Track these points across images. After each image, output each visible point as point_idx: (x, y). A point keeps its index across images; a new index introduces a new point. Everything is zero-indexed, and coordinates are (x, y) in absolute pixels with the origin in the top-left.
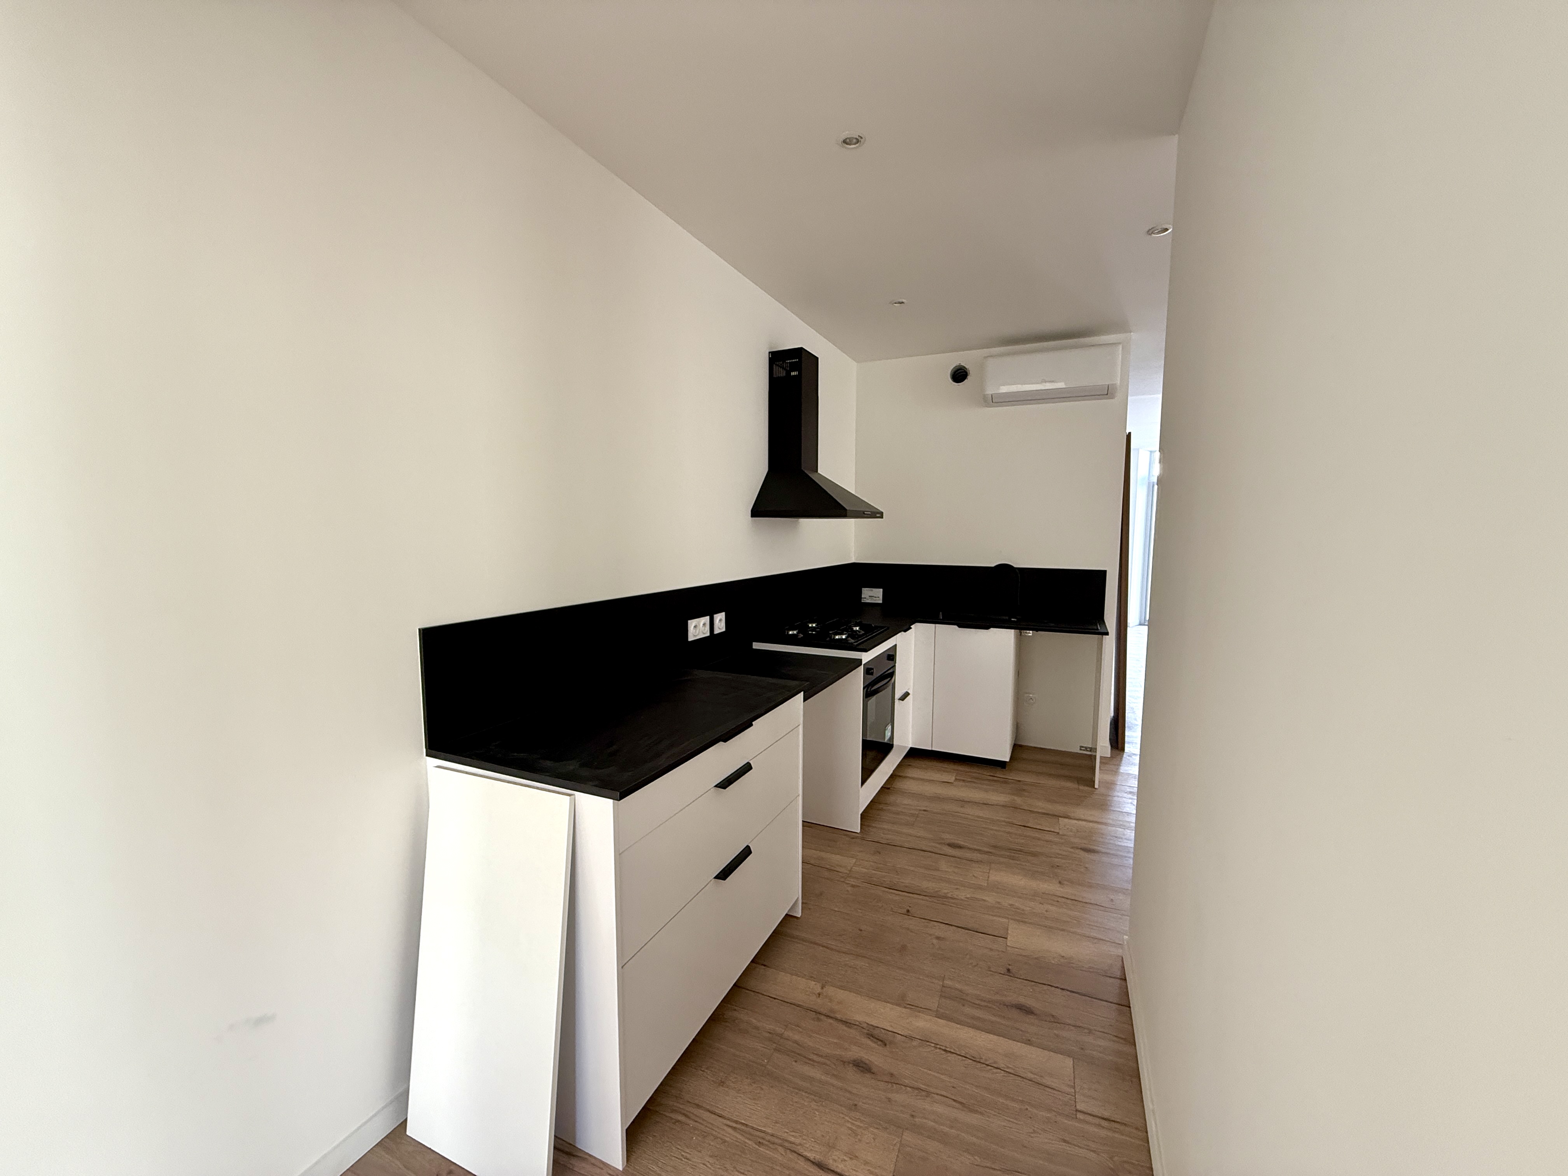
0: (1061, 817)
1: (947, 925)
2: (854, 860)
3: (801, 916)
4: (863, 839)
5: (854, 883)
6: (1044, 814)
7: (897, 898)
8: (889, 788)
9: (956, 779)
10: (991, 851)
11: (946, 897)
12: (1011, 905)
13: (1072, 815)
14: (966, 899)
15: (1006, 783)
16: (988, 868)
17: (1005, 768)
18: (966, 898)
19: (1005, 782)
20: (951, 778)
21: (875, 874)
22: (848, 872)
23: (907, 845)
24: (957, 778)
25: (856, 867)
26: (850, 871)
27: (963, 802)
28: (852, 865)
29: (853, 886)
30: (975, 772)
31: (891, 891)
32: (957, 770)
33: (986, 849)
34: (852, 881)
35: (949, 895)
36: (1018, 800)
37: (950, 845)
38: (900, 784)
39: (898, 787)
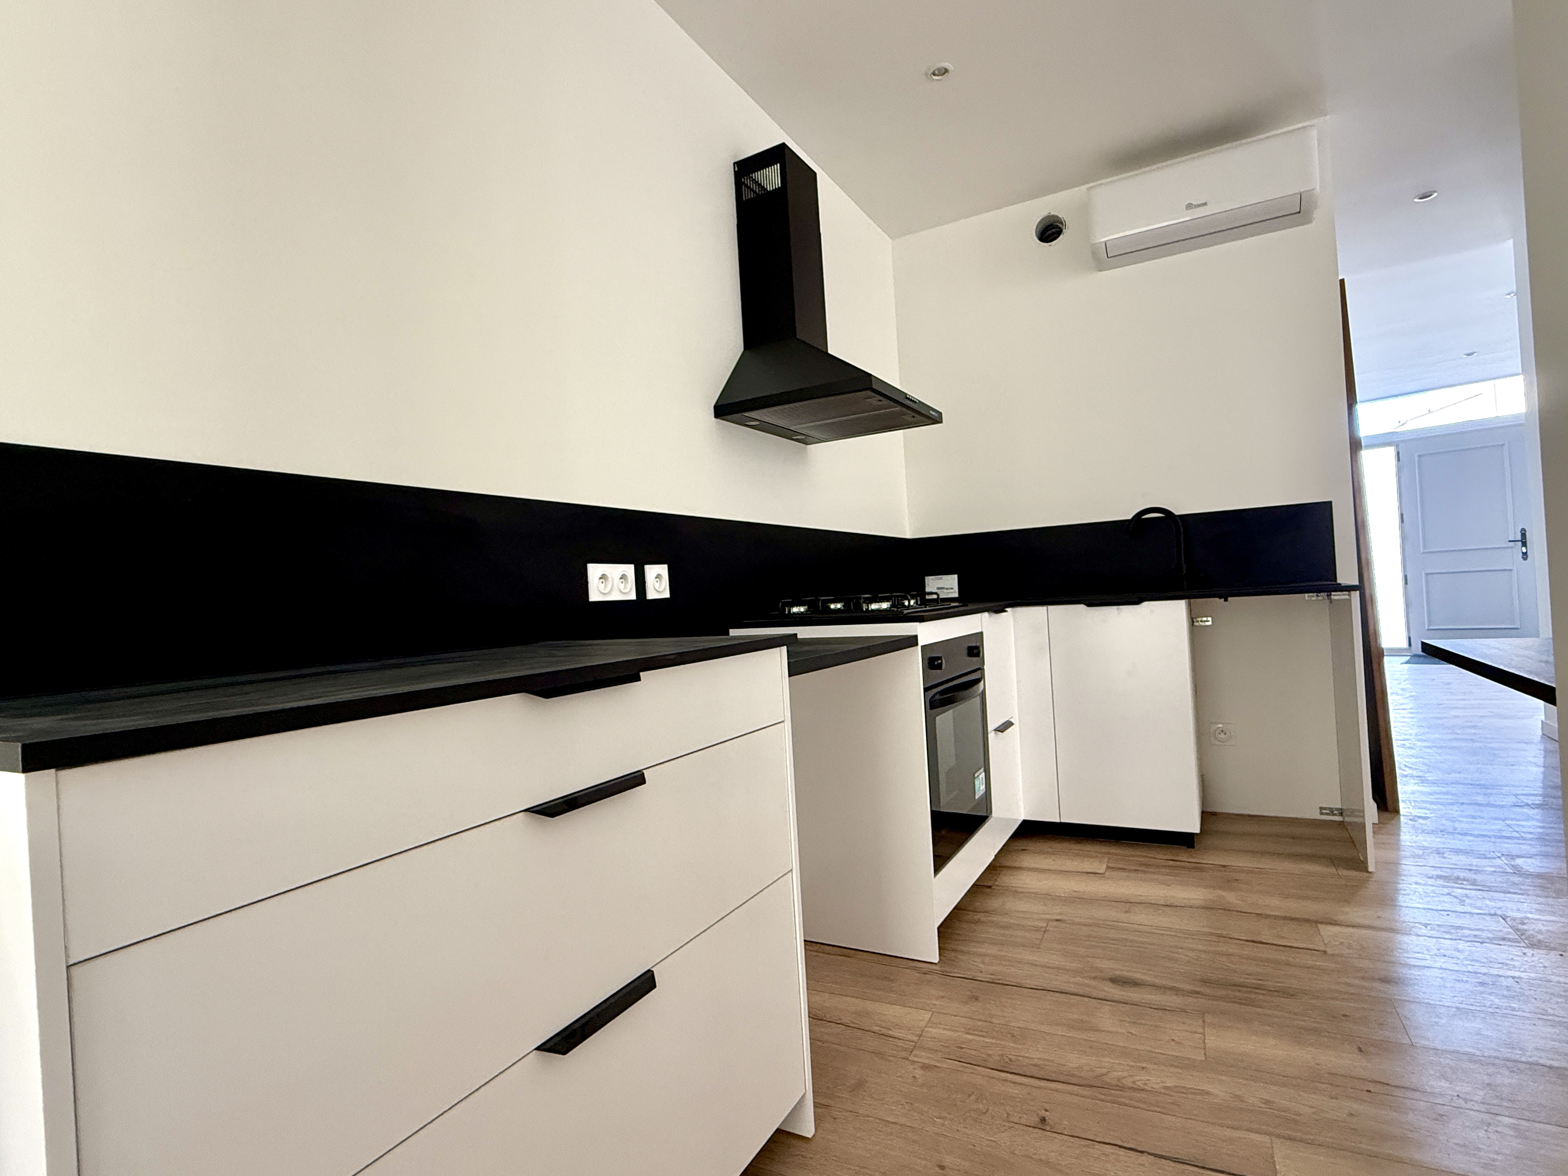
0: (1321, 923)
1: (1132, 1153)
2: (928, 1016)
3: (814, 1136)
4: (944, 974)
5: (927, 1061)
6: (1285, 918)
7: (1015, 1091)
8: (990, 887)
9: (1108, 868)
10: (1198, 989)
11: (1122, 1088)
12: (1267, 1102)
13: (1340, 918)
14: (1163, 1091)
15: (1200, 870)
16: (1200, 1022)
17: (1194, 847)
18: (1166, 1088)
19: (1199, 868)
20: (1100, 866)
21: (970, 1041)
22: (915, 1039)
23: (1029, 982)
24: (1110, 865)
25: (931, 1027)
26: (920, 1036)
27: (1129, 904)
28: (923, 1023)
29: (925, 1067)
30: (1140, 856)
31: (1003, 1075)
32: (1109, 853)
33: (1187, 987)
34: (923, 1057)
35: (1128, 1082)
36: (1231, 897)
37: (1114, 980)
38: (1009, 880)
39: (1007, 884)
